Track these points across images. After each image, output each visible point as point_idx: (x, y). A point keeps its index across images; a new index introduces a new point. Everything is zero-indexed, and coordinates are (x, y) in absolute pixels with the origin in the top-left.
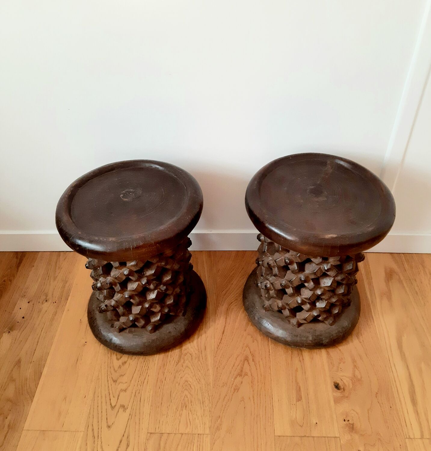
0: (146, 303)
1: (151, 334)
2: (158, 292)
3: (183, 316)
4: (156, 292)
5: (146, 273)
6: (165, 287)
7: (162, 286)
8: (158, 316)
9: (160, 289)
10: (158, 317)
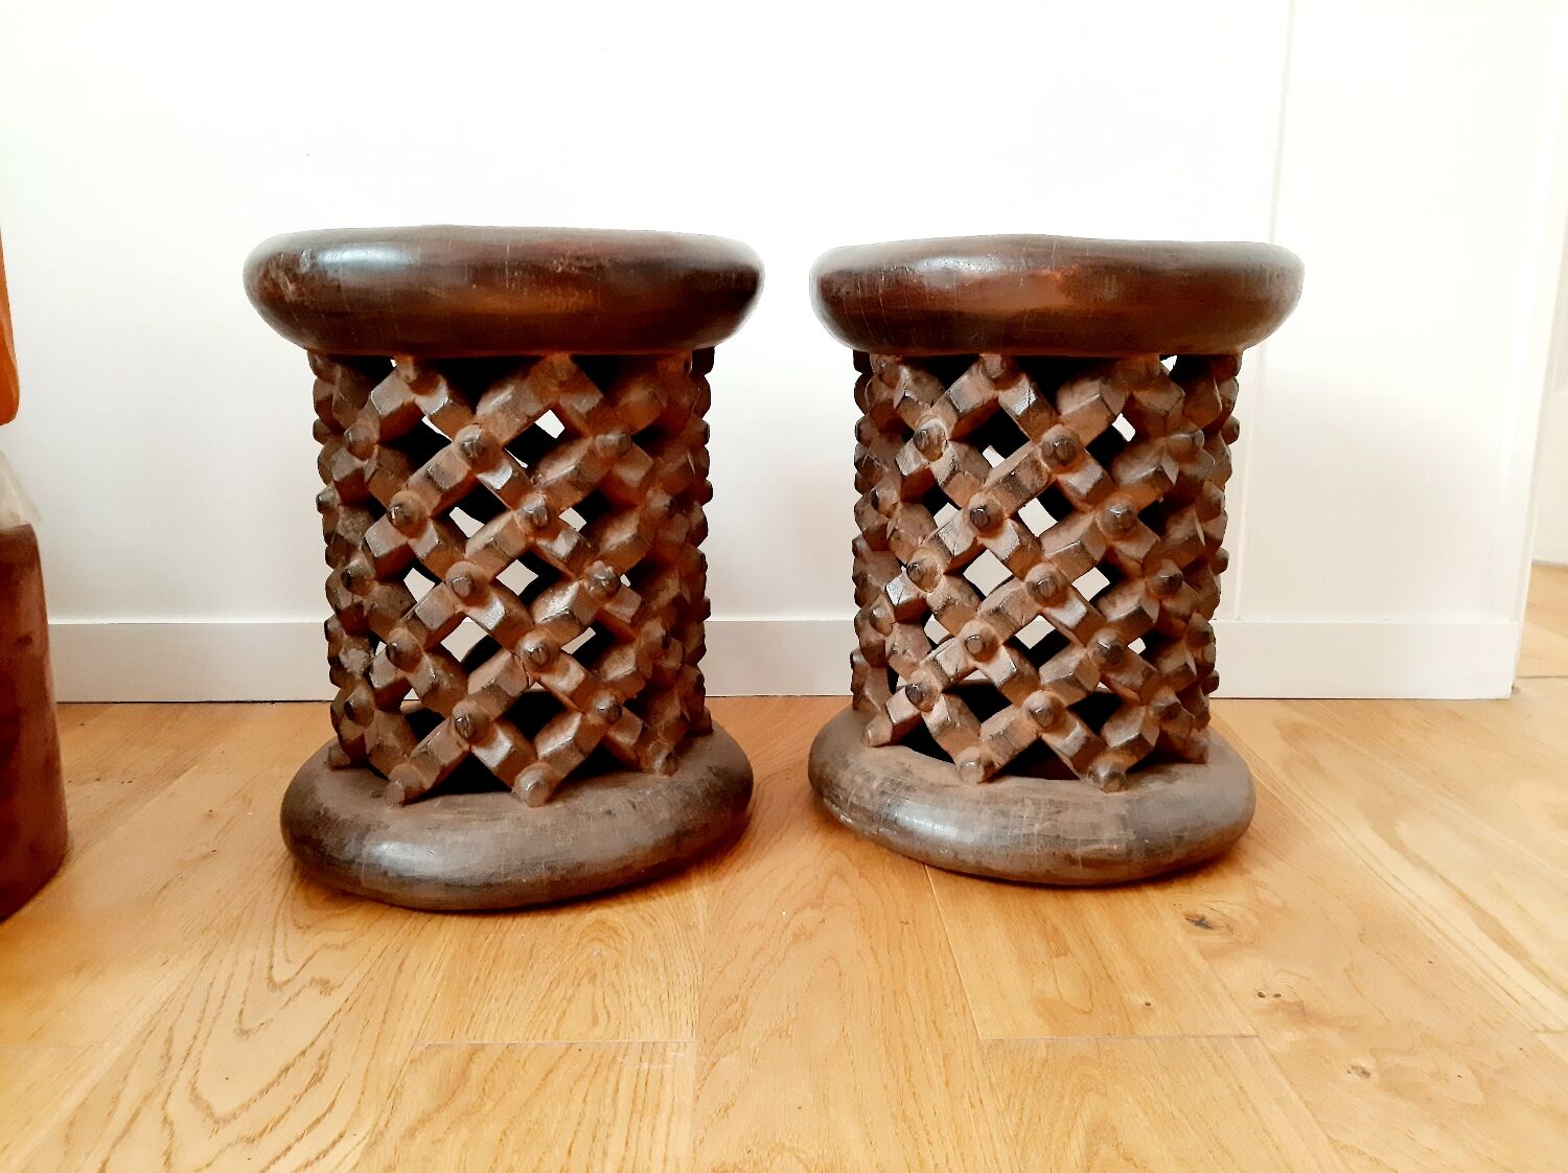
0: (528, 636)
1: (530, 809)
2: (581, 588)
3: (665, 773)
4: (572, 590)
5: (544, 475)
6: (610, 569)
7: (598, 564)
8: (570, 726)
9: (589, 577)
10: (567, 730)
